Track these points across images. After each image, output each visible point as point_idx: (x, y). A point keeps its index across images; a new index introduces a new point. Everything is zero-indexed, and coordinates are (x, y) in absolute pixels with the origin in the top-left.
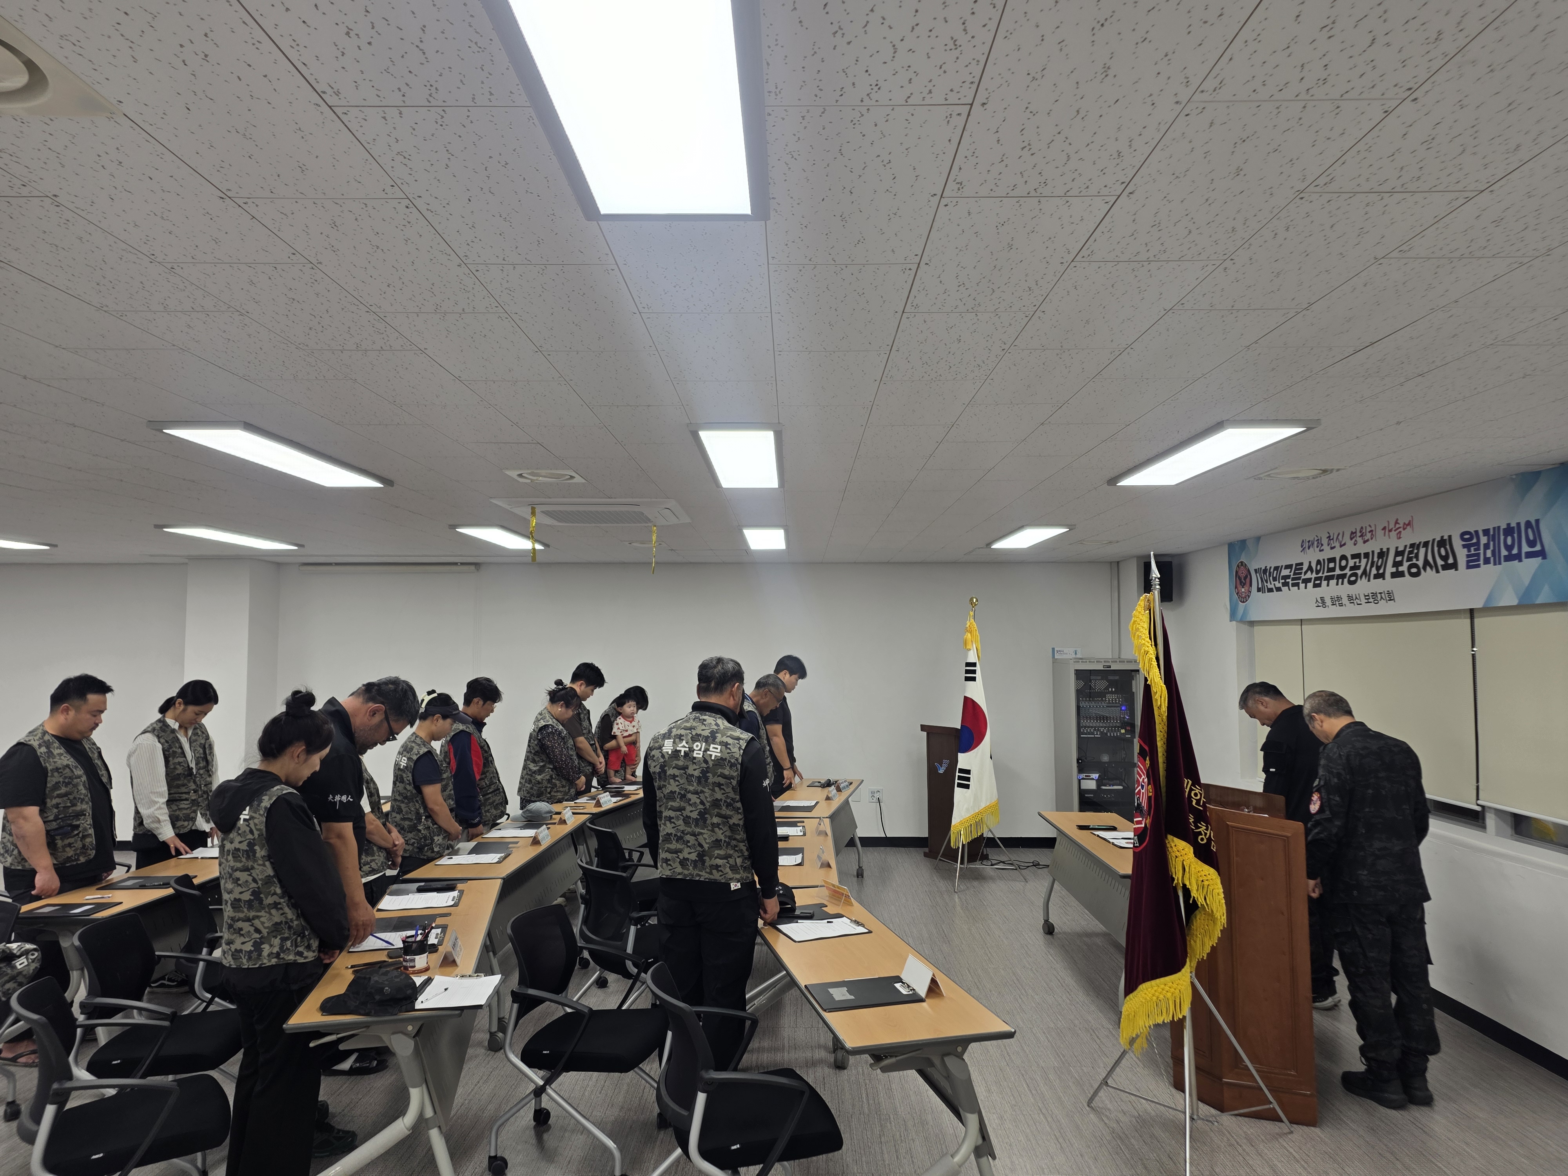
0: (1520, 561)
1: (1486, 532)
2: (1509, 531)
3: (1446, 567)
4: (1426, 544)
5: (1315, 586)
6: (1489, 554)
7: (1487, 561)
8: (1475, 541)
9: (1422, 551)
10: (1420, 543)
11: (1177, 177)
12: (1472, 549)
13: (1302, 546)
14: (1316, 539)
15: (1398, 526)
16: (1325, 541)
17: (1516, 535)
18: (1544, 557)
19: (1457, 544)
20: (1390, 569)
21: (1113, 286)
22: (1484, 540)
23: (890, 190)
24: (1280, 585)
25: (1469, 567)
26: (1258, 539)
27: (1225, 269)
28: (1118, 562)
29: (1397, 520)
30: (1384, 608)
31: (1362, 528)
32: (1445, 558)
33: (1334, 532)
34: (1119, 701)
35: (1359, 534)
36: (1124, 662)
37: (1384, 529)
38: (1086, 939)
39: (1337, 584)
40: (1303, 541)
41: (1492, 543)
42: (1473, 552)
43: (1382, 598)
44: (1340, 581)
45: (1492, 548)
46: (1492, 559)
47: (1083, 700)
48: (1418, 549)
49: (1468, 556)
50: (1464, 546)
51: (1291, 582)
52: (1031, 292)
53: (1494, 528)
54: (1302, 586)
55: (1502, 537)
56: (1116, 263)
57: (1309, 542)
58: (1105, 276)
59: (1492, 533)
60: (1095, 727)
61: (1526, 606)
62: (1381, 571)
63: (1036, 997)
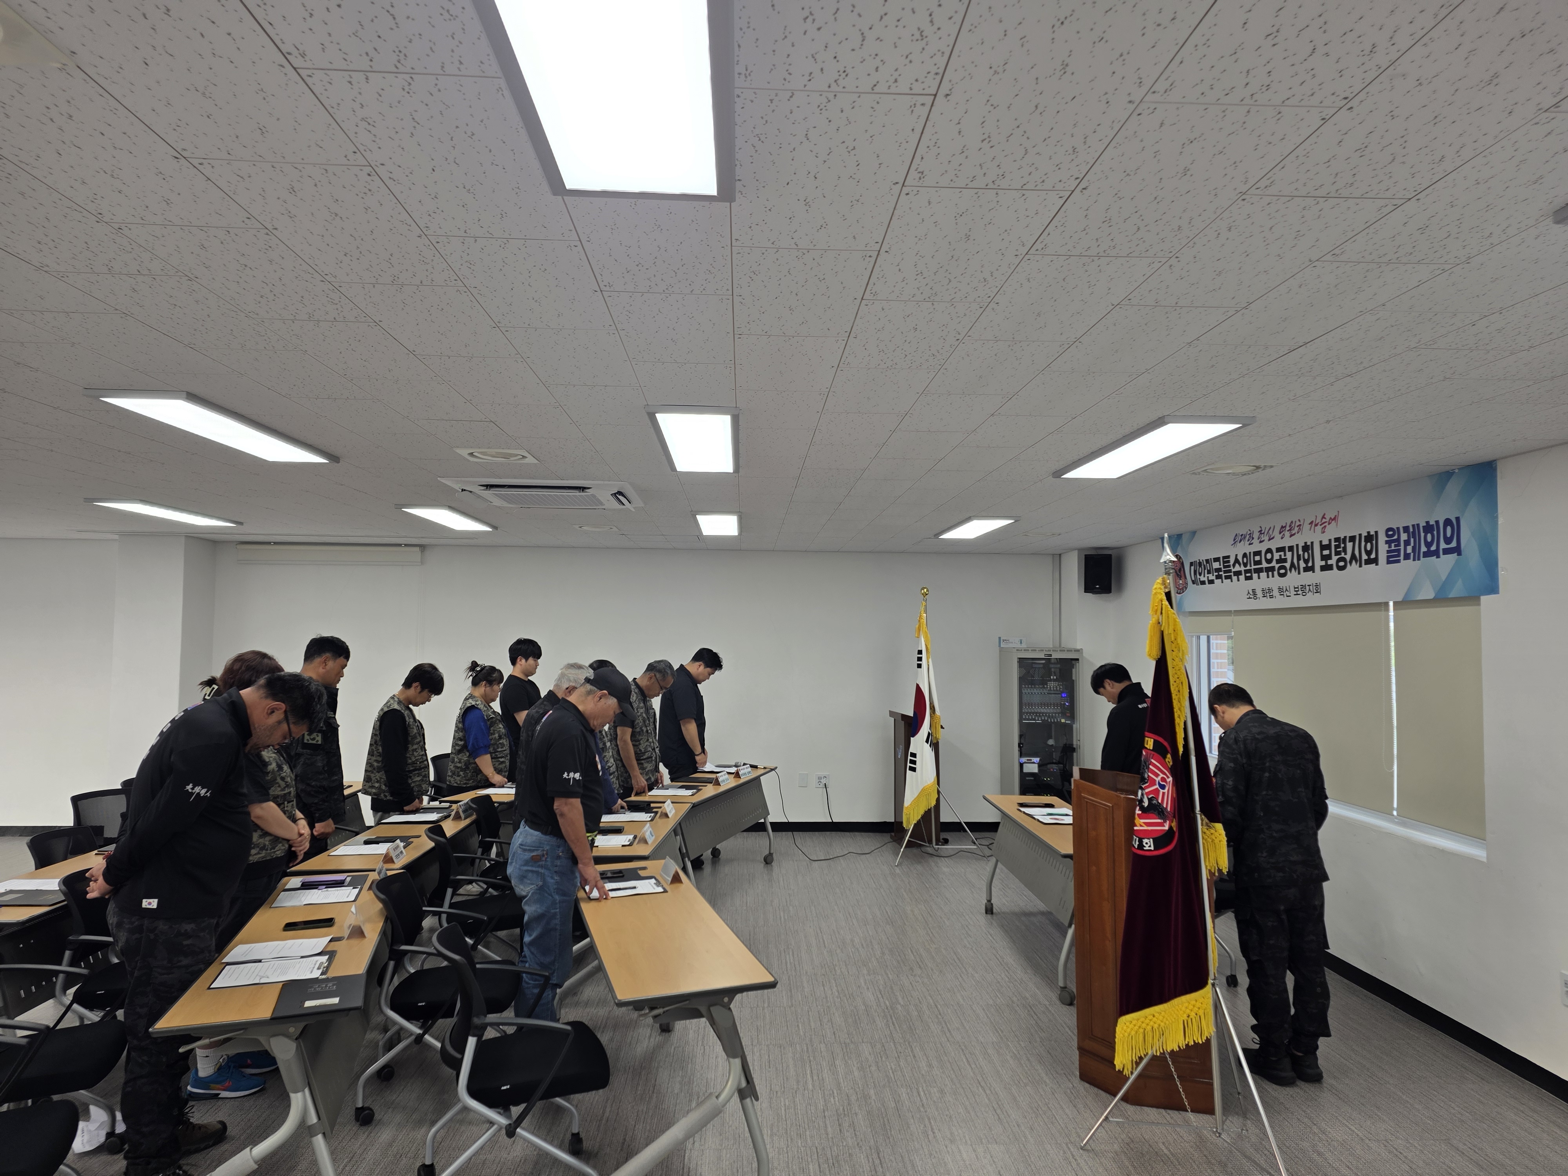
0: (1438, 557)
1: (1406, 529)
2: (1428, 528)
3: (1369, 562)
4: (1352, 539)
5: (1247, 578)
6: (1409, 549)
7: (1407, 557)
8: (1396, 537)
9: (1349, 545)
10: (1345, 537)
11: (1128, 175)
12: (1393, 545)
13: (1234, 540)
14: (1249, 532)
15: (1324, 520)
16: (1256, 535)
17: (1435, 533)
18: (1459, 554)
19: (1382, 538)
20: (1319, 563)
21: (1064, 280)
22: (1404, 537)
23: (854, 176)
24: (1214, 578)
25: (1389, 562)
26: (1194, 533)
27: (1171, 266)
28: (1060, 555)
29: (1324, 514)
30: (1310, 600)
31: (1292, 522)
32: (1369, 553)
33: (1266, 526)
34: (1060, 688)
35: (1288, 528)
36: (1064, 651)
37: (1311, 523)
38: (1023, 918)
39: (1268, 577)
40: (1236, 535)
41: (1412, 540)
42: (1393, 548)
43: (1310, 590)
44: (1270, 573)
45: (1412, 544)
46: (1412, 554)
47: (1025, 687)
48: (1344, 542)
49: (1388, 552)
50: (1387, 542)
51: (1224, 575)
52: (986, 283)
53: (1413, 526)
54: (1235, 578)
55: (1422, 534)
56: (1068, 257)
57: (1242, 535)
58: (1057, 269)
59: (1411, 530)
60: (1036, 713)
61: (1441, 599)
62: (1310, 564)
63: (976, 975)
